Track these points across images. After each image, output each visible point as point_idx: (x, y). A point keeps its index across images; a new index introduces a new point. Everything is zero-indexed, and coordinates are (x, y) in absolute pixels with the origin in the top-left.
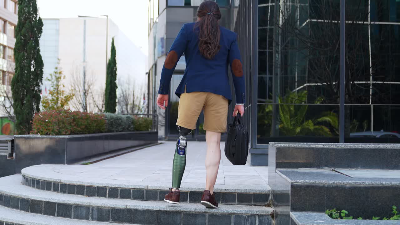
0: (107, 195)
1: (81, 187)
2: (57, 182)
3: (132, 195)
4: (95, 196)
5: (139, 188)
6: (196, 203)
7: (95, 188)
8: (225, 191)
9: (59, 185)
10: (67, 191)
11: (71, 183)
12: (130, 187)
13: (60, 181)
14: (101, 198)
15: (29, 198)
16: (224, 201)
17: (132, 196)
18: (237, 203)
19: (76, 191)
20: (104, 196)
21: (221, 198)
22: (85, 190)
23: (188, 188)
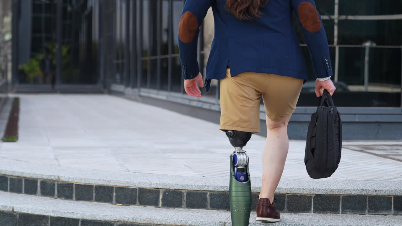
0: (161, 203)
1: (104, 188)
2: (49, 180)
3: (209, 202)
4: (135, 204)
5: (223, 190)
6: (326, 214)
7: (134, 190)
8: (375, 193)
9: (54, 185)
10: (74, 195)
11: (83, 182)
12: (206, 189)
13: (59, 179)
14: (148, 207)
15: (15, 210)
16: (372, 209)
17: (208, 204)
18: (393, 211)
19: (94, 194)
20: (155, 203)
21: (367, 204)
22: (114, 194)
23: (313, 190)
